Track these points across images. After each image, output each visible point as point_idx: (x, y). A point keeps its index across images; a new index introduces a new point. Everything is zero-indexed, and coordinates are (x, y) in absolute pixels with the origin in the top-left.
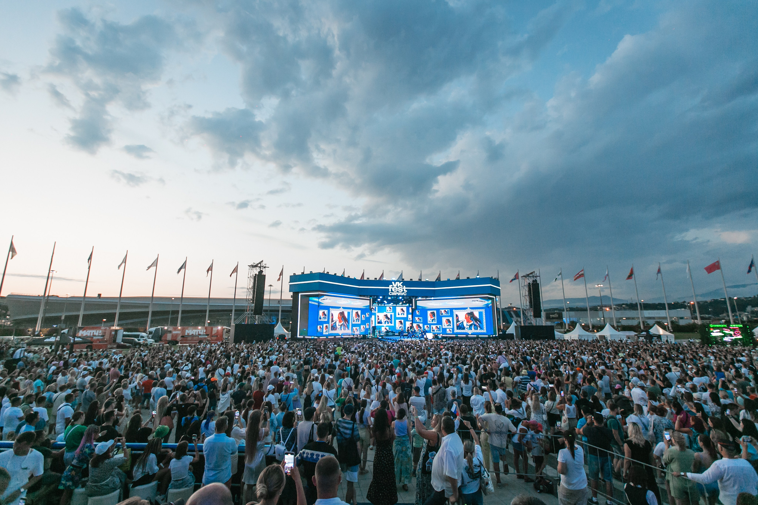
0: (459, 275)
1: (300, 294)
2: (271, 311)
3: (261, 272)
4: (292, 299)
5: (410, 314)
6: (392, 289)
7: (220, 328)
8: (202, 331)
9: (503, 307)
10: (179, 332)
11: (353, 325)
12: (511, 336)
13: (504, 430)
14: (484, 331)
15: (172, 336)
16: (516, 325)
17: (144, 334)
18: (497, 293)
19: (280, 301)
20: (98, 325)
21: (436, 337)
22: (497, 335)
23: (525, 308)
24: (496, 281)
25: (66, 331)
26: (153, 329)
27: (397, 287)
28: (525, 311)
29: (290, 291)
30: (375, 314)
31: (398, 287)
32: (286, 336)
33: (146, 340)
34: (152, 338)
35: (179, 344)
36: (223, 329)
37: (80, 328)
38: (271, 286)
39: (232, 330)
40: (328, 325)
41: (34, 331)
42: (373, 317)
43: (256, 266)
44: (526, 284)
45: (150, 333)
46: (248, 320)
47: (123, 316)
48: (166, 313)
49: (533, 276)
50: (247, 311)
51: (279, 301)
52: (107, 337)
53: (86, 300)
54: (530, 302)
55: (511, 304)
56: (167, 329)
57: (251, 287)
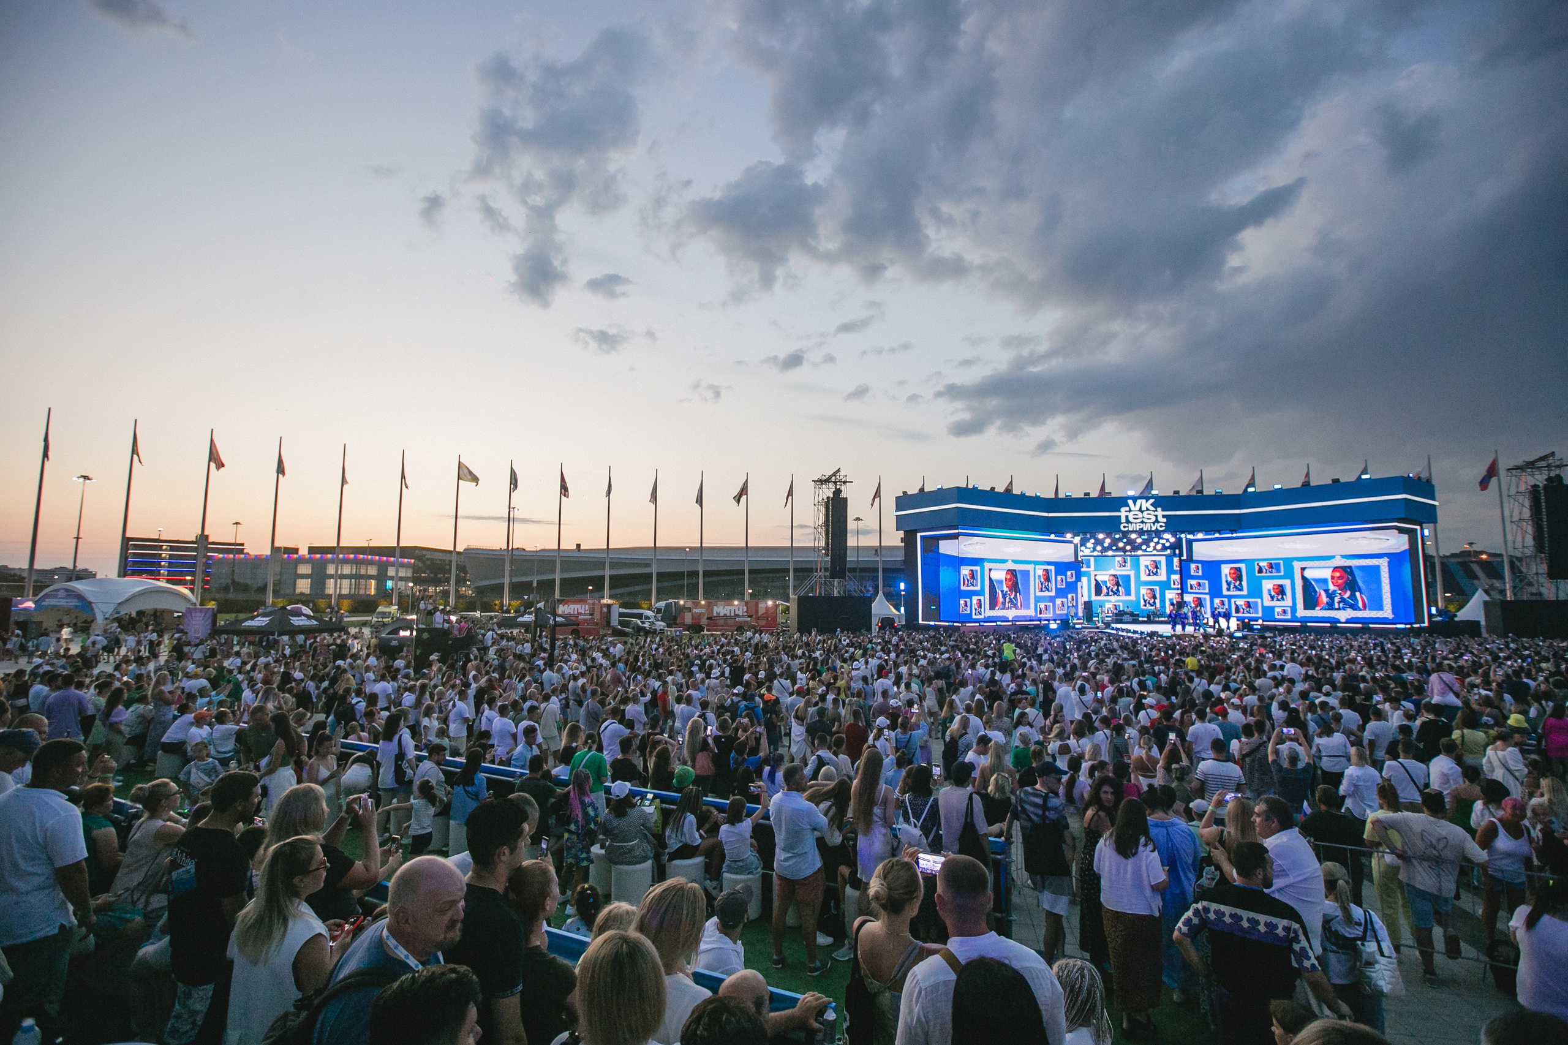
0: (1307, 475)
1: (919, 535)
2: (862, 570)
3: (838, 492)
4: (903, 544)
5: (1175, 573)
6: (1127, 517)
7: (770, 603)
8: (741, 608)
9: (1445, 551)
10: (703, 610)
11: (1038, 600)
12: (1472, 628)
13: (1448, 854)
14: (1387, 612)
15: (693, 617)
16: (1487, 598)
17: (649, 613)
18: (1428, 515)
19: (878, 550)
20: (582, 597)
21: (1245, 625)
22: (1426, 624)
23: (1519, 555)
24: (1425, 487)
25: (541, 605)
26: (662, 604)
27: (1141, 510)
28: (1517, 563)
29: (897, 530)
30: (1088, 574)
31: (1142, 512)
32: (896, 620)
33: (652, 623)
34: (662, 620)
35: (706, 632)
36: (777, 606)
37: (560, 601)
38: (858, 519)
39: (793, 606)
40: (981, 598)
41: (502, 605)
42: (1084, 579)
43: (828, 481)
44: (1523, 488)
45: (659, 611)
46: (821, 588)
47: (617, 582)
48: (679, 575)
49: (1549, 466)
50: (817, 572)
51: (876, 551)
52: (597, 617)
53: (561, 554)
54: (1538, 537)
55: (1471, 544)
56: (684, 605)
57: (820, 524)
